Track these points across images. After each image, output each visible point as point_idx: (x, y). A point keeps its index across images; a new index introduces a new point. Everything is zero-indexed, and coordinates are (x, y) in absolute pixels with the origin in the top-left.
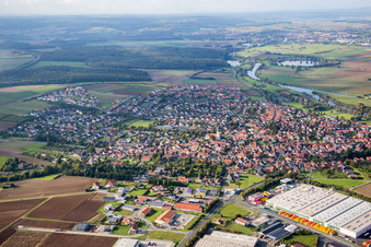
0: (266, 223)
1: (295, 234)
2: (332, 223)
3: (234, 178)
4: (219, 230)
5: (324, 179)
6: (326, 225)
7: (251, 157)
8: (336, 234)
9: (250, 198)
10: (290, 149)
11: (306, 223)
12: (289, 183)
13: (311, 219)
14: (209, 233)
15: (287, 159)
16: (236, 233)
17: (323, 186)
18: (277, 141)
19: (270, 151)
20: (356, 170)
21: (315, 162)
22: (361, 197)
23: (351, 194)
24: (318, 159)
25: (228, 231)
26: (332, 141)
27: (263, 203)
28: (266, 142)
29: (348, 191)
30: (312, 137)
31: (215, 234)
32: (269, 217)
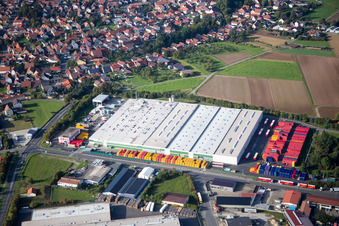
0: (107, 175)
1: (157, 181)
2: (198, 150)
3: (16, 111)
4: (39, 206)
5: (151, 86)
6: (191, 156)
7: (21, 70)
8: (210, 165)
9: (61, 139)
10: (75, 46)
11: (163, 160)
12: (105, 102)
13: (167, 152)
14: (28, 217)
15: (80, 62)
16: (69, 203)
17: (155, 96)
18: (51, 36)
19: (46, 53)
20: (184, 63)
21: (123, 60)
22: (213, 102)
23: (198, 100)
24: (124, 55)
25: (55, 204)
26: (128, 23)
27: (85, 143)
28: (33, 41)
29: (192, 97)
30: (98, 22)
31: (37, 214)
32: (106, 163)
